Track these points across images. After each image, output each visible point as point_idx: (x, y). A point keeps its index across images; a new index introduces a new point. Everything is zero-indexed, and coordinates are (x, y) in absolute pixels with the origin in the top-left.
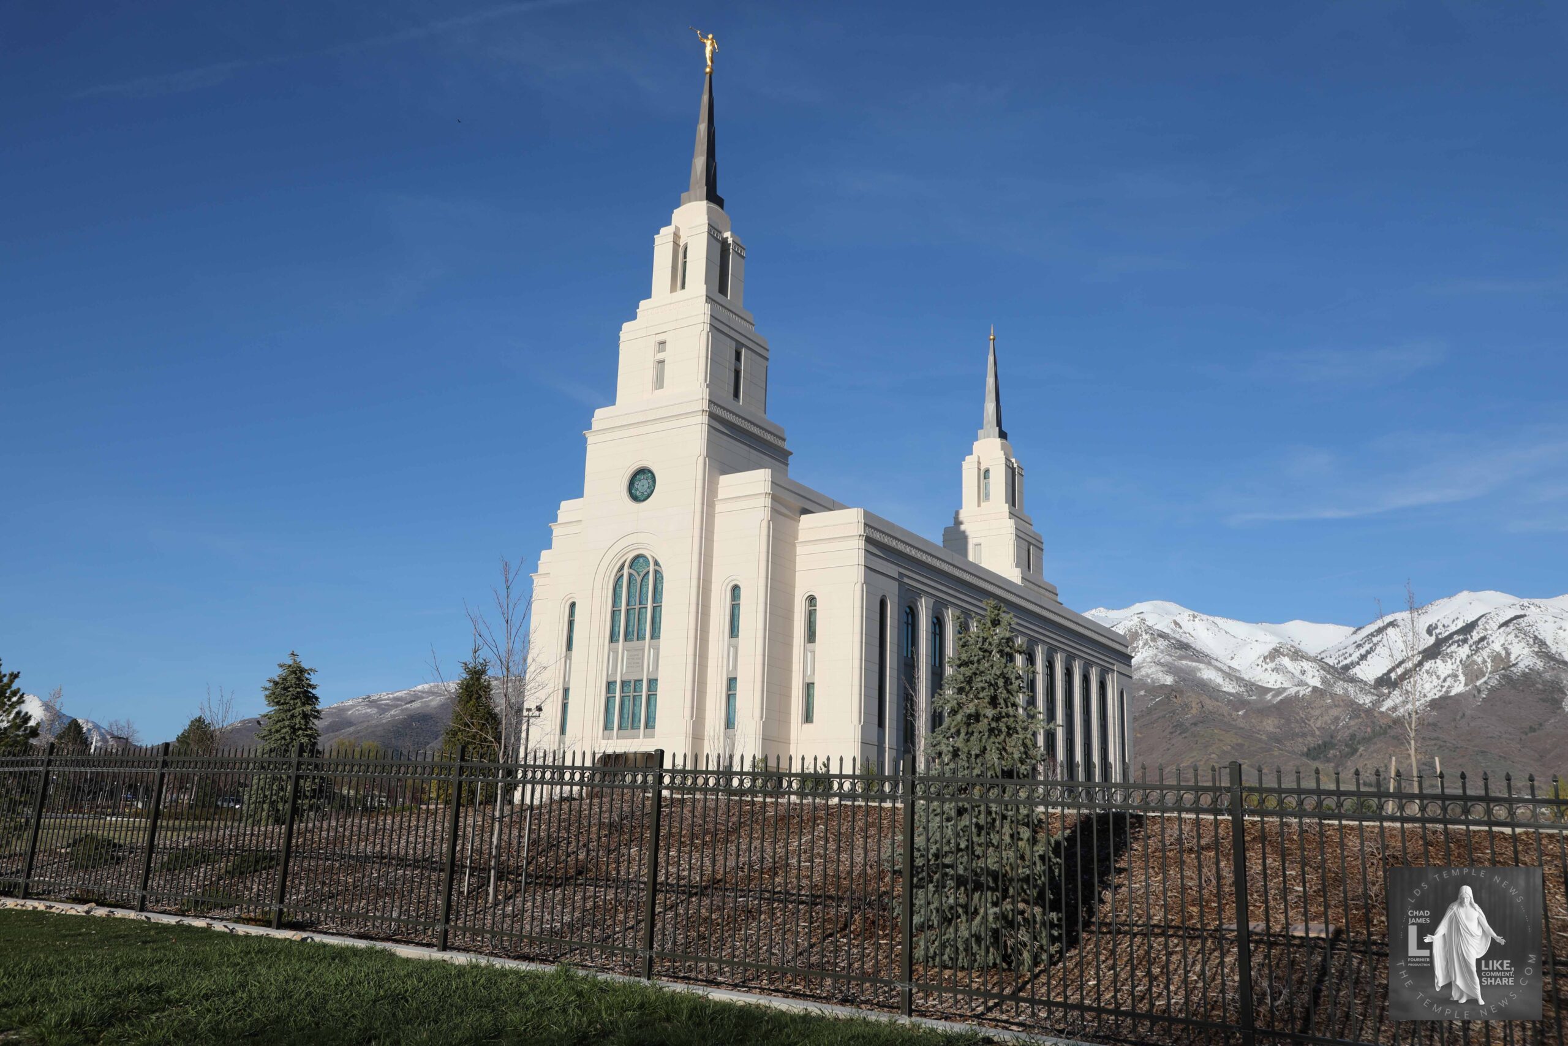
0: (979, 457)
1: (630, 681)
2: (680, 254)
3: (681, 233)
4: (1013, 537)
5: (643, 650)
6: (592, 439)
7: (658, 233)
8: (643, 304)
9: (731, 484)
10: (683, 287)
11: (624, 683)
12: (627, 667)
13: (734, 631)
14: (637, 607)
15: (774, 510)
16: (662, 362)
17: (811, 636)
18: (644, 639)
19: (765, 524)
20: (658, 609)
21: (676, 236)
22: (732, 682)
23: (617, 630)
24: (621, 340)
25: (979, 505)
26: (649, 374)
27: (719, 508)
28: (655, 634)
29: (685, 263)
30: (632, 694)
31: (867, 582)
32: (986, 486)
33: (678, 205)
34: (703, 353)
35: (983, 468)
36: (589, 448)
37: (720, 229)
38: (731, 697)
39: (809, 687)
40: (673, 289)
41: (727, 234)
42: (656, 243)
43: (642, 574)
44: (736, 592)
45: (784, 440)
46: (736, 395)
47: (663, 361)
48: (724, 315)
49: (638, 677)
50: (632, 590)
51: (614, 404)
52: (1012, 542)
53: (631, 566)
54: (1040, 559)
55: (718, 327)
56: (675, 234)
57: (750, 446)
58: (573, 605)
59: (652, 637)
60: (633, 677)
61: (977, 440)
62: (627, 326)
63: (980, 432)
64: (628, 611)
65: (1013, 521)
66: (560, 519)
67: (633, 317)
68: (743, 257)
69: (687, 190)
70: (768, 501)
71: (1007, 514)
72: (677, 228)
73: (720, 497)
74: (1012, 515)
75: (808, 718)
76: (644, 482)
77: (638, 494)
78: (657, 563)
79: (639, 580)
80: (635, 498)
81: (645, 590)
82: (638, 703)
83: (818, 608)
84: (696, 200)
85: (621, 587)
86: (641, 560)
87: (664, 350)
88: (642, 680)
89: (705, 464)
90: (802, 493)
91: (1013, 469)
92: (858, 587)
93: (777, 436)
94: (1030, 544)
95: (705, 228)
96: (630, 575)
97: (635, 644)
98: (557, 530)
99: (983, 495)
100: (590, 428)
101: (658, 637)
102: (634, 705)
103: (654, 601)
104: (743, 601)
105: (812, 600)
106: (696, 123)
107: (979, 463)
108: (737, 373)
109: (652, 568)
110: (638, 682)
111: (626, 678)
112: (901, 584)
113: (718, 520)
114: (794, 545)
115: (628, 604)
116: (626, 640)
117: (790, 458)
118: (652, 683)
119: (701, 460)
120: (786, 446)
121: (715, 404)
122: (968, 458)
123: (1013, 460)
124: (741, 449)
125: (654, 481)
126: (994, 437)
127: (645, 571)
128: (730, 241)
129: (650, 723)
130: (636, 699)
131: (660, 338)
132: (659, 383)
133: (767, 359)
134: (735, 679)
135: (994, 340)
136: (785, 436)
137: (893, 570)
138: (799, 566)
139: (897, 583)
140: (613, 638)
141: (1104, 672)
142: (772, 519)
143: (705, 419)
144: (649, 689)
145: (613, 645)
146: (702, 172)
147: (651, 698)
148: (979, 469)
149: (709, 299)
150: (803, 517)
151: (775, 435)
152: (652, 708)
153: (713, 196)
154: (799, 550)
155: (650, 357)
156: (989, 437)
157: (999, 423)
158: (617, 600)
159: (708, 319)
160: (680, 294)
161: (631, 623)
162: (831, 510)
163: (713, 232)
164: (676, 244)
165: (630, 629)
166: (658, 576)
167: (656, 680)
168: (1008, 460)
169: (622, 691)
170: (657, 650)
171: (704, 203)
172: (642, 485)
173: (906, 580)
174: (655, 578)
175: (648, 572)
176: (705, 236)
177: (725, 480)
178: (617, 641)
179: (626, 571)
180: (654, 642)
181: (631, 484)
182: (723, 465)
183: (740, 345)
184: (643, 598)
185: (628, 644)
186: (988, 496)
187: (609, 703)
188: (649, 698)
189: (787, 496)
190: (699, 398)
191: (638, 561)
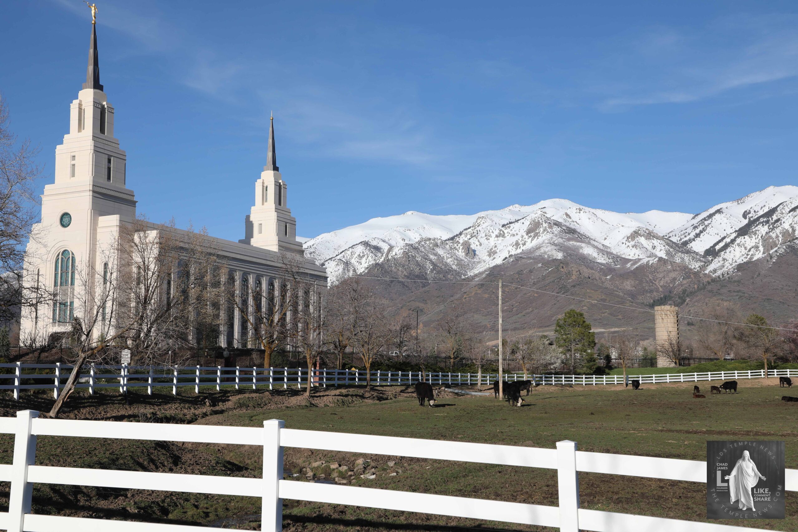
0: (263, 180)
1: (63, 303)
2: (83, 114)
3: (83, 103)
4: (276, 220)
5: (68, 290)
6: (44, 199)
7: (72, 103)
8: (66, 136)
9: (104, 220)
10: (84, 129)
11: (60, 304)
12: (62, 297)
13: (105, 281)
14: (65, 272)
15: (120, 232)
16: (74, 165)
18: (68, 285)
19: (117, 238)
20: (74, 273)
21: (80, 105)
23: (57, 281)
24: (56, 153)
25: (263, 204)
26: (68, 170)
27: (99, 230)
28: (72, 283)
29: (84, 117)
30: (63, 308)
32: (266, 194)
33: (81, 89)
34: (91, 163)
35: (265, 185)
36: (43, 203)
37: (100, 101)
40: (79, 131)
41: (104, 103)
42: (71, 108)
43: (67, 258)
46: (109, 178)
48: (101, 144)
49: (66, 301)
50: (63, 265)
51: (54, 183)
52: (275, 223)
53: (62, 254)
55: (97, 151)
56: (79, 104)
57: (115, 202)
58: (39, 270)
59: (71, 285)
60: (64, 301)
61: (263, 171)
62: (59, 147)
63: (265, 167)
64: (61, 274)
65: (277, 213)
66: (32, 232)
67: (61, 143)
70: (118, 229)
71: (274, 210)
72: (80, 101)
73: (98, 226)
76: (67, 219)
77: (64, 224)
78: (73, 254)
79: (66, 260)
80: (63, 226)
81: (68, 265)
82: (66, 312)
84: (89, 88)
85: (58, 263)
86: (67, 252)
87: (74, 160)
89: (91, 213)
90: (136, 223)
91: (280, 186)
93: (130, 195)
94: (286, 223)
95: (92, 103)
96: (62, 258)
97: (64, 287)
98: (32, 236)
99: (264, 199)
100: (43, 194)
101: (74, 285)
103: (72, 269)
104: (108, 270)
106: (88, 49)
107: (263, 183)
108: (109, 169)
109: (71, 256)
110: (66, 304)
113: (97, 236)
115: (61, 270)
116: (61, 285)
117: (137, 204)
118: (72, 303)
119: (89, 211)
120: (135, 199)
121: (96, 186)
122: (258, 180)
123: (280, 181)
124: (110, 204)
125: (71, 219)
126: (271, 170)
127: (68, 257)
128: (106, 106)
130: (65, 310)
131: (73, 154)
132: (73, 175)
133: (125, 160)
135: (272, 119)
136: (134, 194)
138: (134, 254)
140: (56, 284)
141: (307, 286)
142: (120, 235)
143: (91, 193)
145: (55, 288)
146: (91, 73)
147: (72, 310)
148: (263, 186)
149: (94, 137)
152: (71, 313)
153: (97, 86)
155: (69, 162)
156: (268, 170)
157: (274, 163)
158: (57, 269)
159: (92, 148)
160: (82, 132)
161: (63, 279)
163: (96, 104)
164: (80, 109)
165: (62, 281)
166: (74, 260)
168: (277, 182)
169: (60, 306)
170: (73, 289)
171: (92, 90)
172: (66, 220)
173: (182, 257)
174: (72, 260)
175: (69, 257)
176: (92, 107)
177: (101, 219)
178: (57, 286)
179: (60, 257)
180: (72, 287)
181: (61, 219)
182: (101, 212)
183: (110, 156)
184: (67, 268)
185: (62, 287)
186: (267, 200)
187: (54, 312)
188: (70, 309)
189: (128, 225)
190: (88, 184)
191: (65, 253)
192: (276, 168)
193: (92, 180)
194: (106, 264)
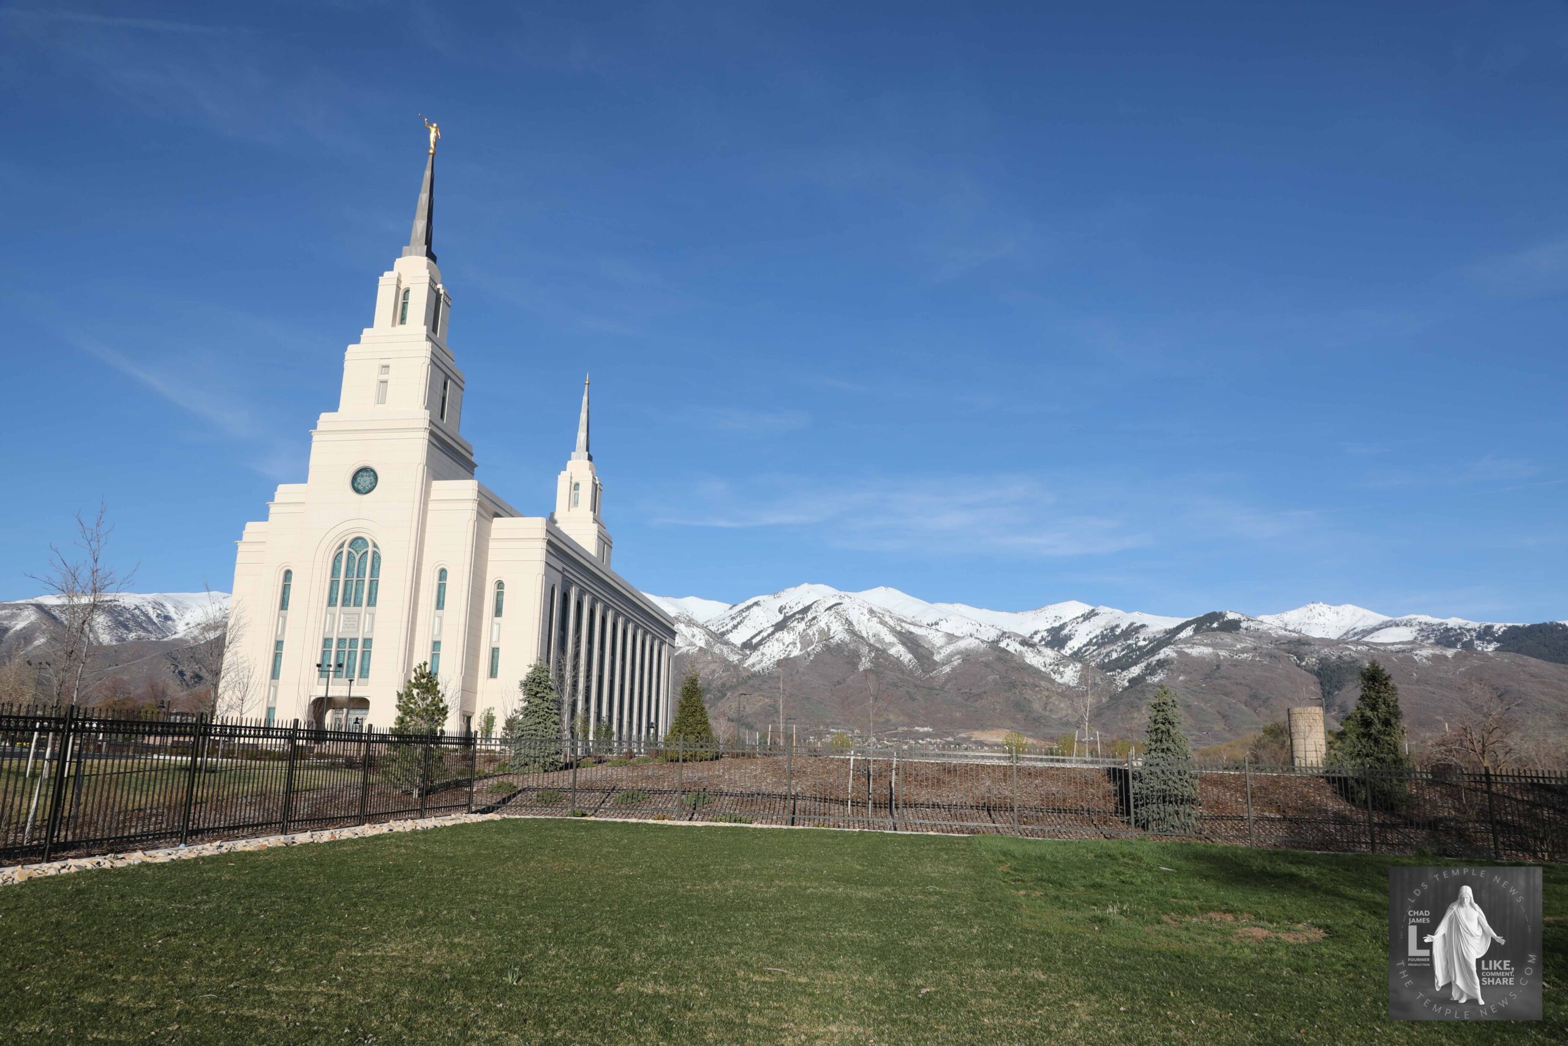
0: (571, 473)
1: (345, 639)
2: (403, 298)
3: (402, 279)
4: (596, 537)
5: (359, 614)
6: (316, 437)
7: (382, 276)
8: (366, 331)
9: (442, 488)
10: (403, 323)
11: (341, 641)
12: (343, 627)
13: (440, 604)
14: (355, 579)
15: (479, 515)
17: (498, 612)
18: (360, 605)
19: (471, 523)
20: (375, 583)
21: (399, 281)
22: (436, 645)
23: (334, 596)
24: (346, 358)
25: (570, 509)
26: (372, 391)
27: (431, 506)
28: (372, 602)
29: (405, 305)
30: (347, 649)
31: (546, 574)
32: (577, 496)
33: (400, 256)
34: (424, 381)
35: (574, 482)
36: (313, 445)
37: (436, 281)
38: (434, 656)
39: (495, 652)
40: (393, 325)
41: (440, 286)
42: (380, 284)
43: (361, 553)
44: (443, 573)
45: (472, 455)
46: (442, 416)
47: (386, 382)
48: (439, 353)
49: (354, 637)
50: (351, 566)
51: (336, 411)
52: (594, 541)
53: (351, 545)
54: (609, 554)
55: (436, 362)
56: (397, 279)
57: (452, 458)
58: (288, 573)
59: (369, 605)
60: (348, 636)
61: (570, 459)
62: (352, 348)
63: (573, 454)
64: (346, 583)
65: (596, 525)
66: (277, 500)
67: (357, 341)
68: (449, 306)
69: (408, 244)
70: (475, 506)
71: (592, 520)
72: (399, 274)
73: (432, 498)
74: (595, 520)
75: (493, 673)
76: (367, 479)
77: (360, 488)
78: (375, 546)
79: (357, 558)
80: (357, 490)
81: (362, 566)
82: (352, 657)
83: (505, 590)
84: (417, 255)
85: (340, 561)
86: (360, 541)
87: (387, 373)
88: (357, 639)
89: (424, 471)
90: (495, 502)
92: (540, 578)
93: (466, 449)
94: (605, 543)
95: (427, 280)
96: (349, 553)
97: (351, 609)
98: (273, 509)
99: (574, 502)
100: (315, 428)
101: (374, 605)
102: (349, 658)
103: (372, 575)
104: (449, 582)
105: (500, 584)
106: (418, 191)
107: (571, 477)
108: (444, 399)
109: (370, 549)
110: (354, 641)
111: (341, 636)
112: (564, 576)
113: (429, 515)
114: (487, 541)
115: (346, 576)
116: (343, 605)
118: (368, 642)
119: (421, 467)
120: (473, 459)
121: (433, 424)
122: (562, 472)
123: (597, 479)
124: (446, 460)
125: (376, 478)
126: (584, 459)
127: (365, 550)
128: (442, 291)
129: (364, 673)
130: (352, 655)
131: (385, 362)
132: (381, 398)
133: (462, 389)
134: (439, 642)
135: (589, 384)
136: (473, 452)
137: (559, 565)
138: (490, 557)
139: (560, 576)
140: (332, 602)
141: (662, 643)
142: (477, 520)
143: (427, 434)
144: (364, 646)
145: (331, 609)
146: (421, 233)
147: (366, 655)
148: (571, 482)
149: (429, 338)
150: (495, 520)
151: (467, 451)
152: (366, 662)
153: (430, 255)
154: (492, 544)
155: (374, 376)
156: (580, 458)
157: (588, 450)
158: (336, 572)
159: (429, 355)
160: (400, 328)
161: (348, 592)
162: (512, 516)
163: (432, 282)
164: (398, 287)
165: (347, 597)
166: (376, 558)
167: (371, 640)
168: (594, 478)
169: (338, 646)
170: (373, 615)
171: (425, 258)
172: (364, 481)
173: (566, 573)
174: (373, 558)
175: (367, 552)
176: (427, 286)
177: (436, 485)
178: (335, 606)
179: (345, 549)
180: (371, 609)
181: (354, 478)
182: (435, 472)
183: (447, 377)
184: (361, 572)
185: (346, 609)
186: (576, 503)
187: (325, 654)
188: (363, 653)
189: (487, 502)
190: (421, 417)
191: (358, 542)
192: (590, 458)
193: (428, 412)
194: (443, 574)
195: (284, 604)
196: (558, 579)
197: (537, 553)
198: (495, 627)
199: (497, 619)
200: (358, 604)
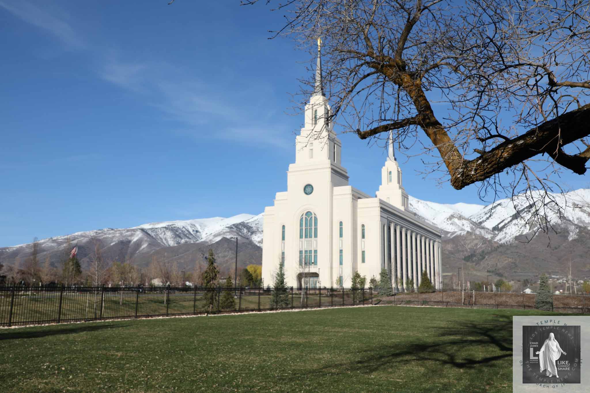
0: (387, 167)
2: (315, 114)
3: (314, 106)
5: (311, 241)
6: (289, 174)
7: (306, 105)
8: (302, 130)
9: (337, 189)
10: (316, 124)
11: (306, 251)
12: (307, 246)
13: (341, 235)
14: (309, 227)
15: (353, 199)
16: (312, 150)
17: (363, 237)
19: (350, 203)
20: (316, 228)
21: (312, 107)
22: (341, 251)
23: (302, 234)
24: (296, 141)
25: (388, 183)
26: (307, 154)
27: (334, 197)
28: (316, 236)
29: (316, 116)
30: (308, 254)
31: (381, 221)
32: (391, 177)
33: (312, 96)
34: (327, 148)
35: (389, 171)
36: (288, 177)
37: (327, 105)
38: (341, 256)
39: (363, 252)
40: (312, 124)
42: (305, 110)
45: (347, 173)
46: (334, 160)
49: (311, 249)
50: (307, 222)
52: (400, 197)
53: (306, 214)
54: (407, 202)
58: (284, 226)
60: (308, 249)
61: (386, 161)
62: (298, 137)
63: (388, 158)
64: (306, 229)
65: (400, 190)
66: (276, 198)
67: (299, 134)
70: (351, 196)
71: (398, 188)
72: (312, 104)
73: (334, 194)
74: (400, 188)
75: (363, 261)
76: (309, 188)
77: (307, 192)
78: (315, 214)
79: (309, 219)
80: (306, 194)
81: (311, 222)
83: (365, 228)
84: (319, 95)
85: (303, 221)
87: (312, 146)
88: (312, 251)
89: (330, 184)
90: (358, 192)
91: (399, 172)
92: (378, 222)
93: (345, 172)
94: (405, 197)
95: (323, 105)
96: (306, 218)
97: (309, 239)
98: (276, 202)
100: (288, 170)
102: (309, 257)
103: (315, 226)
104: (344, 226)
105: (363, 226)
107: (387, 169)
108: (334, 153)
109: (313, 216)
110: (310, 251)
111: (306, 249)
112: (388, 220)
113: (334, 201)
115: (305, 226)
116: (305, 237)
117: (349, 179)
118: (316, 251)
120: (347, 175)
121: (332, 164)
122: (383, 167)
123: (399, 168)
124: (338, 178)
125: (313, 188)
126: (393, 160)
127: (311, 217)
128: (329, 108)
129: (316, 263)
130: (311, 256)
131: (311, 142)
132: (312, 157)
133: (341, 146)
136: (347, 171)
137: (385, 216)
138: (358, 216)
140: (301, 237)
142: (352, 201)
143: (330, 169)
144: (315, 253)
145: (301, 239)
147: (316, 256)
149: (326, 130)
150: (359, 200)
152: (316, 258)
153: (323, 94)
154: (358, 210)
155: (307, 148)
156: (391, 160)
157: (394, 156)
158: (301, 225)
159: (327, 137)
160: (315, 127)
161: (307, 232)
162: (368, 198)
163: (325, 106)
164: (312, 110)
165: (307, 234)
166: (316, 219)
169: (305, 253)
170: (316, 241)
171: (321, 96)
172: (308, 190)
173: (388, 218)
175: (312, 217)
176: (323, 107)
177: (335, 189)
178: (302, 238)
179: (304, 216)
180: (315, 239)
181: (305, 189)
182: (335, 184)
183: (335, 143)
184: (311, 225)
185: (306, 239)
186: (391, 181)
187: (301, 257)
188: (315, 256)
189: (355, 194)
190: (327, 163)
191: (308, 213)
192: (395, 159)
193: (330, 161)
194: (341, 223)
195: (283, 238)
196: (386, 221)
197: (377, 212)
198: (363, 243)
199: (363, 239)
200: (311, 237)
